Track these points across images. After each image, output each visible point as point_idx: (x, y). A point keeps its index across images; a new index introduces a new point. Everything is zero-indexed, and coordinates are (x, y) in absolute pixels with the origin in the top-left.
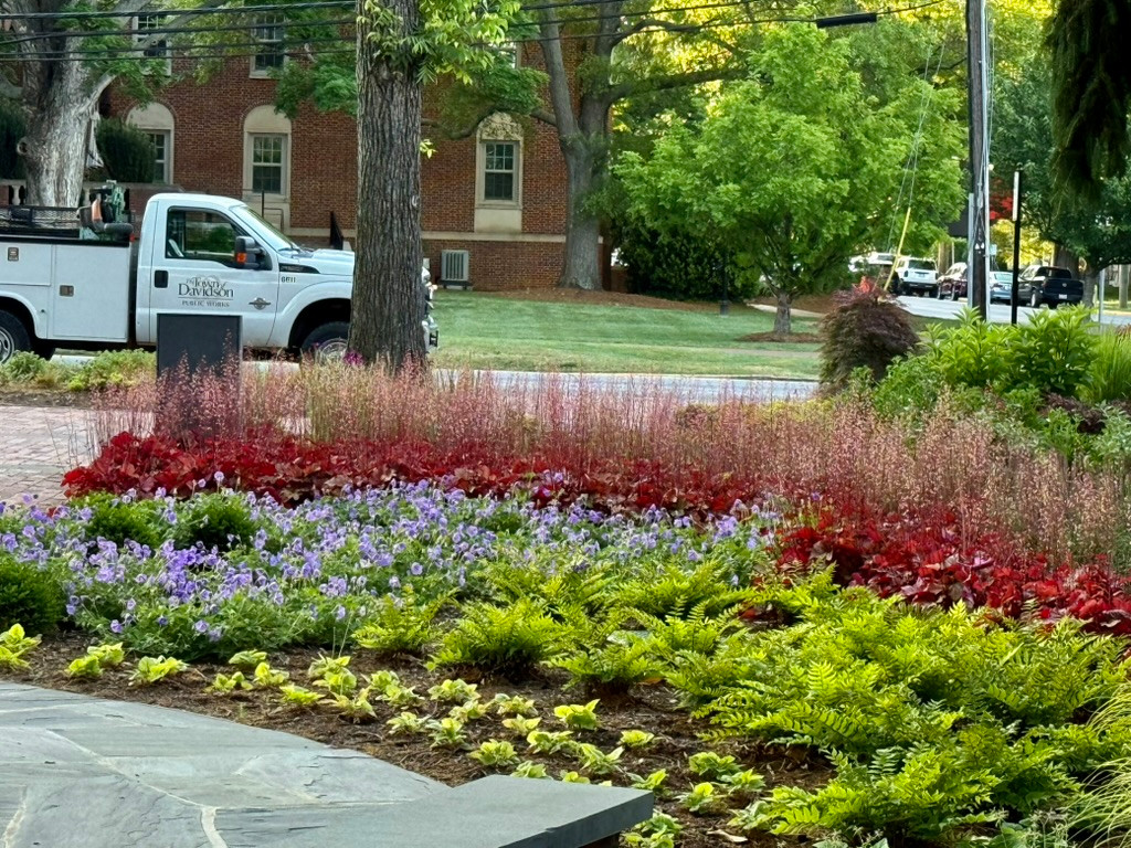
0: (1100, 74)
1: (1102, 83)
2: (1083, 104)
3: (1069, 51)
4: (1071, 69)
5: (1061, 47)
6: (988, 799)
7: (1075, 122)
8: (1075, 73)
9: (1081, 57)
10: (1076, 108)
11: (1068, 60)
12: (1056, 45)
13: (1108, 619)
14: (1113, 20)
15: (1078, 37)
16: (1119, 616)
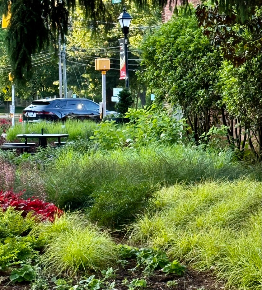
0: (23, 49)
1: (24, 50)
2: (20, 57)
3: (14, 42)
4: (15, 46)
5: (11, 40)
6: (16, 258)
7: (17, 62)
8: (16, 48)
9: (17, 43)
10: (17, 58)
11: (13, 44)
12: (9, 40)
13: (20, 206)
14: (26, 32)
15: (16, 37)
16: (23, 205)
